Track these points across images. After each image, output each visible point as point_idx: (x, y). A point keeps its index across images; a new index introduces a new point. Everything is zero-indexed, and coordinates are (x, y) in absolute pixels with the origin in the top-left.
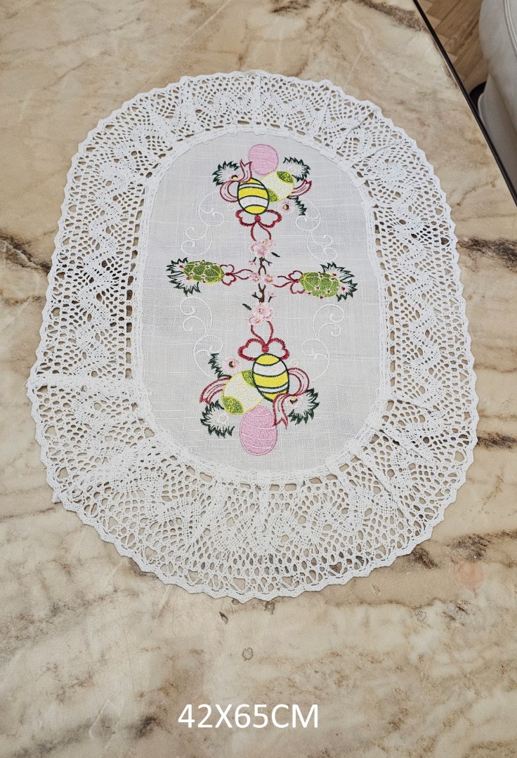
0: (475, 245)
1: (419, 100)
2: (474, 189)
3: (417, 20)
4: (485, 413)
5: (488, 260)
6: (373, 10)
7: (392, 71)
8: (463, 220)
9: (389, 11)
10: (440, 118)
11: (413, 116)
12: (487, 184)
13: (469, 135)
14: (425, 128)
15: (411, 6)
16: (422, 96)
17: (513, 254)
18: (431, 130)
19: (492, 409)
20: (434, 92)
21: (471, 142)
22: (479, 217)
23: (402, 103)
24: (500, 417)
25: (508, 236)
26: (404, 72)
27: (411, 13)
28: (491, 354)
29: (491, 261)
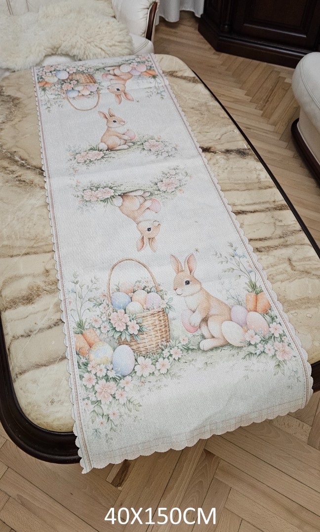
0: (228, 151)
1: (200, 106)
2: (225, 133)
3: (197, 80)
4: (236, 204)
5: (232, 156)
6: (178, 78)
7: (188, 98)
8: (222, 144)
9: (185, 78)
10: (209, 111)
11: (198, 112)
12: (230, 131)
13: (222, 116)
14: (202, 116)
15: (193, 75)
16: (201, 105)
17: (244, 153)
18: (206, 116)
19: (237, 202)
20: (206, 103)
21: (222, 118)
22: (228, 142)
23: (193, 108)
24: (241, 205)
25: (240, 147)
26: (192, 98)
27: (194, 78)
28: (236, 186)
29: (234, 156)
